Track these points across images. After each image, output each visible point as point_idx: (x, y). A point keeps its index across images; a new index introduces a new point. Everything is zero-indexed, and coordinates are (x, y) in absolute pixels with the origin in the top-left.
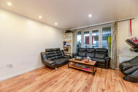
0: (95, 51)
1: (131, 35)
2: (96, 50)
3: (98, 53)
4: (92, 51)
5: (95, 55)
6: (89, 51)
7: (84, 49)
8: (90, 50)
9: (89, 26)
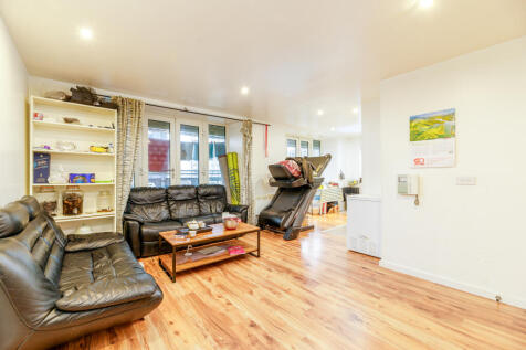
0: (197, 193)
1: (266, 156)
2: (202, 191)
3: (207, 201)
4: (190, 195)
5: (200, 207)
6: (179, 198)
7: (158, 193)
8: (182, 191)
9: (189, 108)
